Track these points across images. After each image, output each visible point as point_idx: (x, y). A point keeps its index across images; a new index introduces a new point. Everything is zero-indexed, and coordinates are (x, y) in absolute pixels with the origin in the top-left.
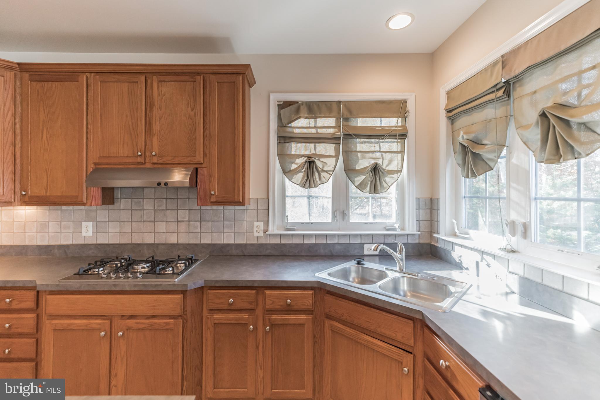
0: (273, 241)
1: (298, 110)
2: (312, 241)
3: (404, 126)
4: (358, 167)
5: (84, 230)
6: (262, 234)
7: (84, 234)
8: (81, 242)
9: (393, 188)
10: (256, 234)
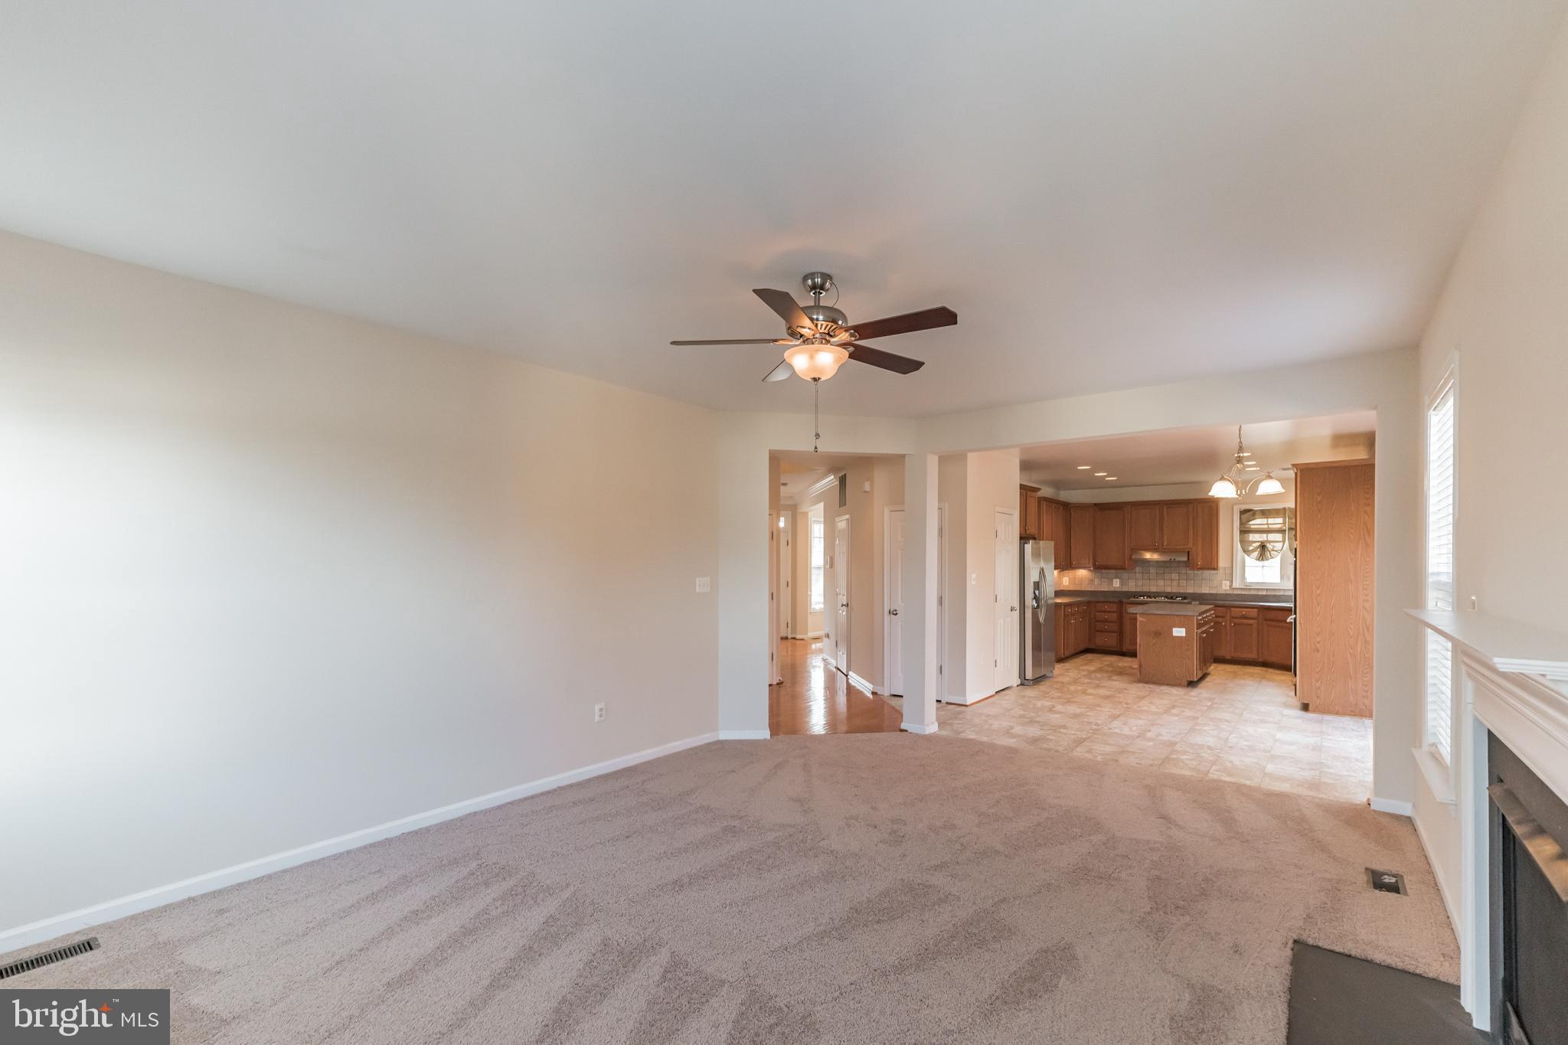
0: (1235, 592)
1: (1254, 514)
2: (1265, 593)
5: (1114, 583)
6: (1228, 588)
7: (1114, 585)
8: (1112, 589)
10: (1224, 588)
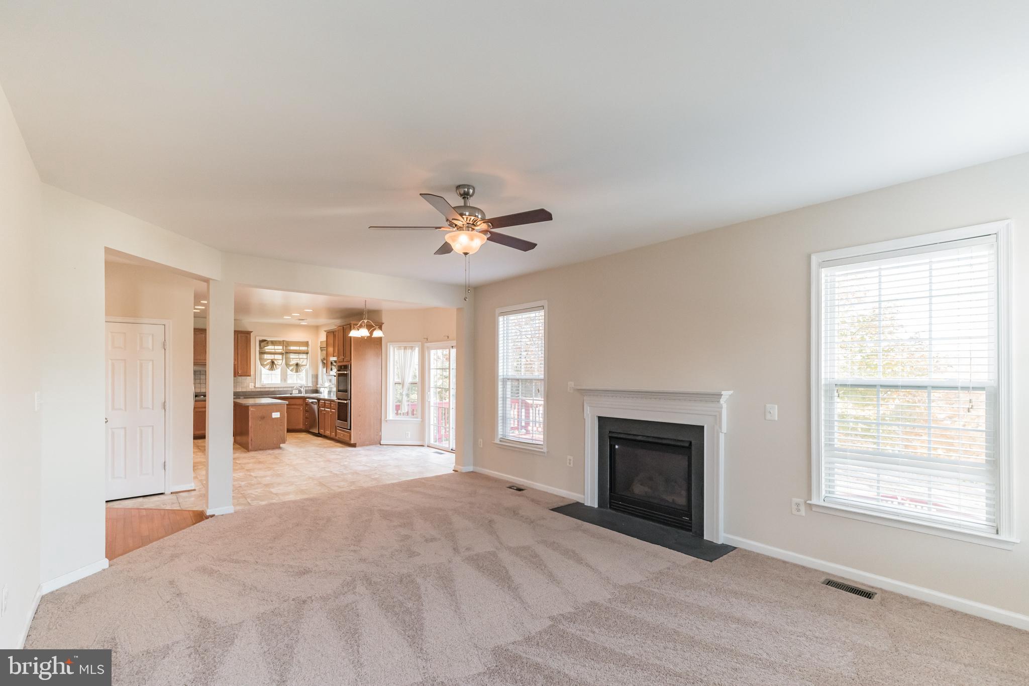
0: (257, 390)
1: (268, 343)
3: (307, 350)
4: (291, 364)
6: (253, 387)
9: (304, 371)
